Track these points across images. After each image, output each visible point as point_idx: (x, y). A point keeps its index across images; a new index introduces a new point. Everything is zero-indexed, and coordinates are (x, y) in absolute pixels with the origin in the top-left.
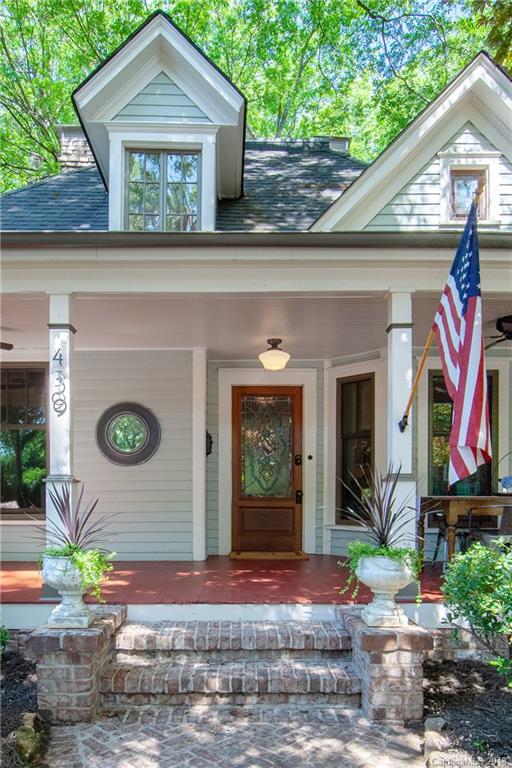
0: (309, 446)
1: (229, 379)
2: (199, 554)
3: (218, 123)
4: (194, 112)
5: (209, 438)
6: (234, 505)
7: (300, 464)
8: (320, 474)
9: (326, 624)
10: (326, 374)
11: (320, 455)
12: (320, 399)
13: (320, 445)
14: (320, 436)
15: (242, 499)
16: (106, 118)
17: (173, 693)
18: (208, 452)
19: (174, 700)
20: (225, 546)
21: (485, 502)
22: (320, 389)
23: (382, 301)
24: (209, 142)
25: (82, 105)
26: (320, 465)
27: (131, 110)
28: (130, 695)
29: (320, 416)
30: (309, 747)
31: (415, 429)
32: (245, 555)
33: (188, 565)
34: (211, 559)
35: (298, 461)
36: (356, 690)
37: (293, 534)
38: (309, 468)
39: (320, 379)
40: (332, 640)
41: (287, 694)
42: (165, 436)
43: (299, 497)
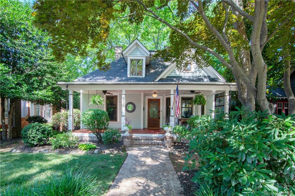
0: (161, 109)
1: (147, 98)
2: (142, 128)
3: (146, 56)
4: (142, 54)
5: (144, 108)
6: (148, 119)
7: (160, 112)
8: (163, 114)
9: (161, 137)
10: (164, 97)
11: (163, 111)
12: (163, 101)
13: (163, 109)
14: (163, 107)
15: (149, 118)
16: (127, 55)
17: (140, 144)
18: (144, 110)
19: (140, 145)
20: (146, 127)
21: (187, 119)
22: (163, 100)
23: (170, 91)
24: (144, 59)
25: (123, 54)
26: (163, 113)
27: (131, 53)
28: (134, 144)
29: (163, 104)
30: (156, 149)
31: (174, 110)
32: (150, 128)
33: (141, 129)
34: (144, 129)
35: (159, 112)
36: (164, 144)
37: (158, 125)
38: (161, 113)
39: (163, 98)
40: (161, 138)
41: (155, 145)
42: (136, 108)
43: (159, 118)
